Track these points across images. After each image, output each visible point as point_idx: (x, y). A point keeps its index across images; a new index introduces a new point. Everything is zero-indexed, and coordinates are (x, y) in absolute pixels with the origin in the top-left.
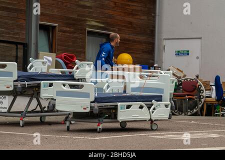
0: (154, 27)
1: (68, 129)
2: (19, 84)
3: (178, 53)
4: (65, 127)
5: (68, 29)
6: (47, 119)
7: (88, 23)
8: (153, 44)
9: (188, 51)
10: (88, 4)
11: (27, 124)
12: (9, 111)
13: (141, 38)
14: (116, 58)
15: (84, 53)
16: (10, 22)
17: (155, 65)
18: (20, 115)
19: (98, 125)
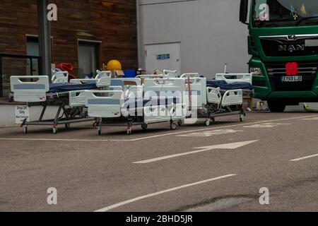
0: (136, 34)
1: (100, 134)
2: (51, 95)
3: (159, 57)
4: (96, 132)
5: (62, 40)
6: (72, 125)
7: (79, 34)
8: (136, 50)
9: (168, 55)
10: (77, 17)
11: (59, 131)
12: (40, 120)
13: (125, 45)
14: (106, 64)
15: (77, 61)
16: (11, 37)
17: (140, 69)
18: (53, 123)
19: (129, 128)
